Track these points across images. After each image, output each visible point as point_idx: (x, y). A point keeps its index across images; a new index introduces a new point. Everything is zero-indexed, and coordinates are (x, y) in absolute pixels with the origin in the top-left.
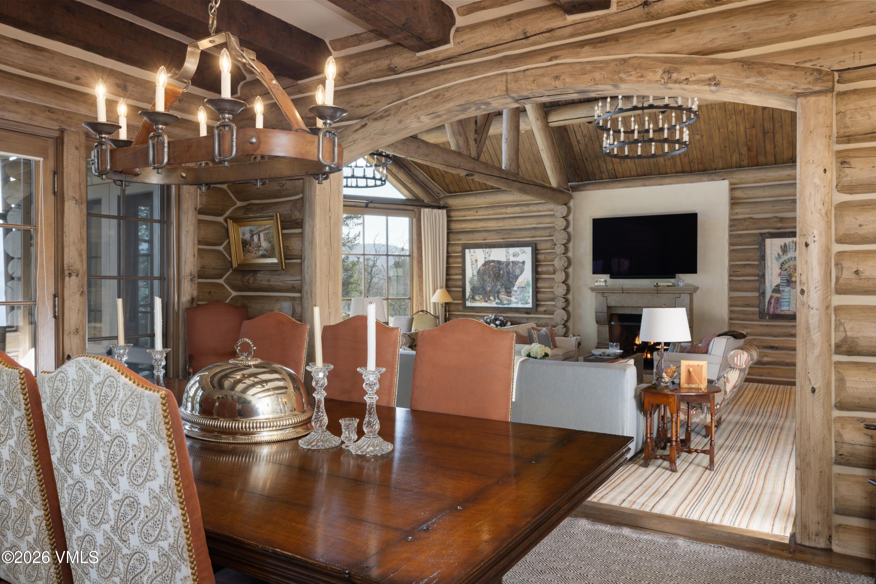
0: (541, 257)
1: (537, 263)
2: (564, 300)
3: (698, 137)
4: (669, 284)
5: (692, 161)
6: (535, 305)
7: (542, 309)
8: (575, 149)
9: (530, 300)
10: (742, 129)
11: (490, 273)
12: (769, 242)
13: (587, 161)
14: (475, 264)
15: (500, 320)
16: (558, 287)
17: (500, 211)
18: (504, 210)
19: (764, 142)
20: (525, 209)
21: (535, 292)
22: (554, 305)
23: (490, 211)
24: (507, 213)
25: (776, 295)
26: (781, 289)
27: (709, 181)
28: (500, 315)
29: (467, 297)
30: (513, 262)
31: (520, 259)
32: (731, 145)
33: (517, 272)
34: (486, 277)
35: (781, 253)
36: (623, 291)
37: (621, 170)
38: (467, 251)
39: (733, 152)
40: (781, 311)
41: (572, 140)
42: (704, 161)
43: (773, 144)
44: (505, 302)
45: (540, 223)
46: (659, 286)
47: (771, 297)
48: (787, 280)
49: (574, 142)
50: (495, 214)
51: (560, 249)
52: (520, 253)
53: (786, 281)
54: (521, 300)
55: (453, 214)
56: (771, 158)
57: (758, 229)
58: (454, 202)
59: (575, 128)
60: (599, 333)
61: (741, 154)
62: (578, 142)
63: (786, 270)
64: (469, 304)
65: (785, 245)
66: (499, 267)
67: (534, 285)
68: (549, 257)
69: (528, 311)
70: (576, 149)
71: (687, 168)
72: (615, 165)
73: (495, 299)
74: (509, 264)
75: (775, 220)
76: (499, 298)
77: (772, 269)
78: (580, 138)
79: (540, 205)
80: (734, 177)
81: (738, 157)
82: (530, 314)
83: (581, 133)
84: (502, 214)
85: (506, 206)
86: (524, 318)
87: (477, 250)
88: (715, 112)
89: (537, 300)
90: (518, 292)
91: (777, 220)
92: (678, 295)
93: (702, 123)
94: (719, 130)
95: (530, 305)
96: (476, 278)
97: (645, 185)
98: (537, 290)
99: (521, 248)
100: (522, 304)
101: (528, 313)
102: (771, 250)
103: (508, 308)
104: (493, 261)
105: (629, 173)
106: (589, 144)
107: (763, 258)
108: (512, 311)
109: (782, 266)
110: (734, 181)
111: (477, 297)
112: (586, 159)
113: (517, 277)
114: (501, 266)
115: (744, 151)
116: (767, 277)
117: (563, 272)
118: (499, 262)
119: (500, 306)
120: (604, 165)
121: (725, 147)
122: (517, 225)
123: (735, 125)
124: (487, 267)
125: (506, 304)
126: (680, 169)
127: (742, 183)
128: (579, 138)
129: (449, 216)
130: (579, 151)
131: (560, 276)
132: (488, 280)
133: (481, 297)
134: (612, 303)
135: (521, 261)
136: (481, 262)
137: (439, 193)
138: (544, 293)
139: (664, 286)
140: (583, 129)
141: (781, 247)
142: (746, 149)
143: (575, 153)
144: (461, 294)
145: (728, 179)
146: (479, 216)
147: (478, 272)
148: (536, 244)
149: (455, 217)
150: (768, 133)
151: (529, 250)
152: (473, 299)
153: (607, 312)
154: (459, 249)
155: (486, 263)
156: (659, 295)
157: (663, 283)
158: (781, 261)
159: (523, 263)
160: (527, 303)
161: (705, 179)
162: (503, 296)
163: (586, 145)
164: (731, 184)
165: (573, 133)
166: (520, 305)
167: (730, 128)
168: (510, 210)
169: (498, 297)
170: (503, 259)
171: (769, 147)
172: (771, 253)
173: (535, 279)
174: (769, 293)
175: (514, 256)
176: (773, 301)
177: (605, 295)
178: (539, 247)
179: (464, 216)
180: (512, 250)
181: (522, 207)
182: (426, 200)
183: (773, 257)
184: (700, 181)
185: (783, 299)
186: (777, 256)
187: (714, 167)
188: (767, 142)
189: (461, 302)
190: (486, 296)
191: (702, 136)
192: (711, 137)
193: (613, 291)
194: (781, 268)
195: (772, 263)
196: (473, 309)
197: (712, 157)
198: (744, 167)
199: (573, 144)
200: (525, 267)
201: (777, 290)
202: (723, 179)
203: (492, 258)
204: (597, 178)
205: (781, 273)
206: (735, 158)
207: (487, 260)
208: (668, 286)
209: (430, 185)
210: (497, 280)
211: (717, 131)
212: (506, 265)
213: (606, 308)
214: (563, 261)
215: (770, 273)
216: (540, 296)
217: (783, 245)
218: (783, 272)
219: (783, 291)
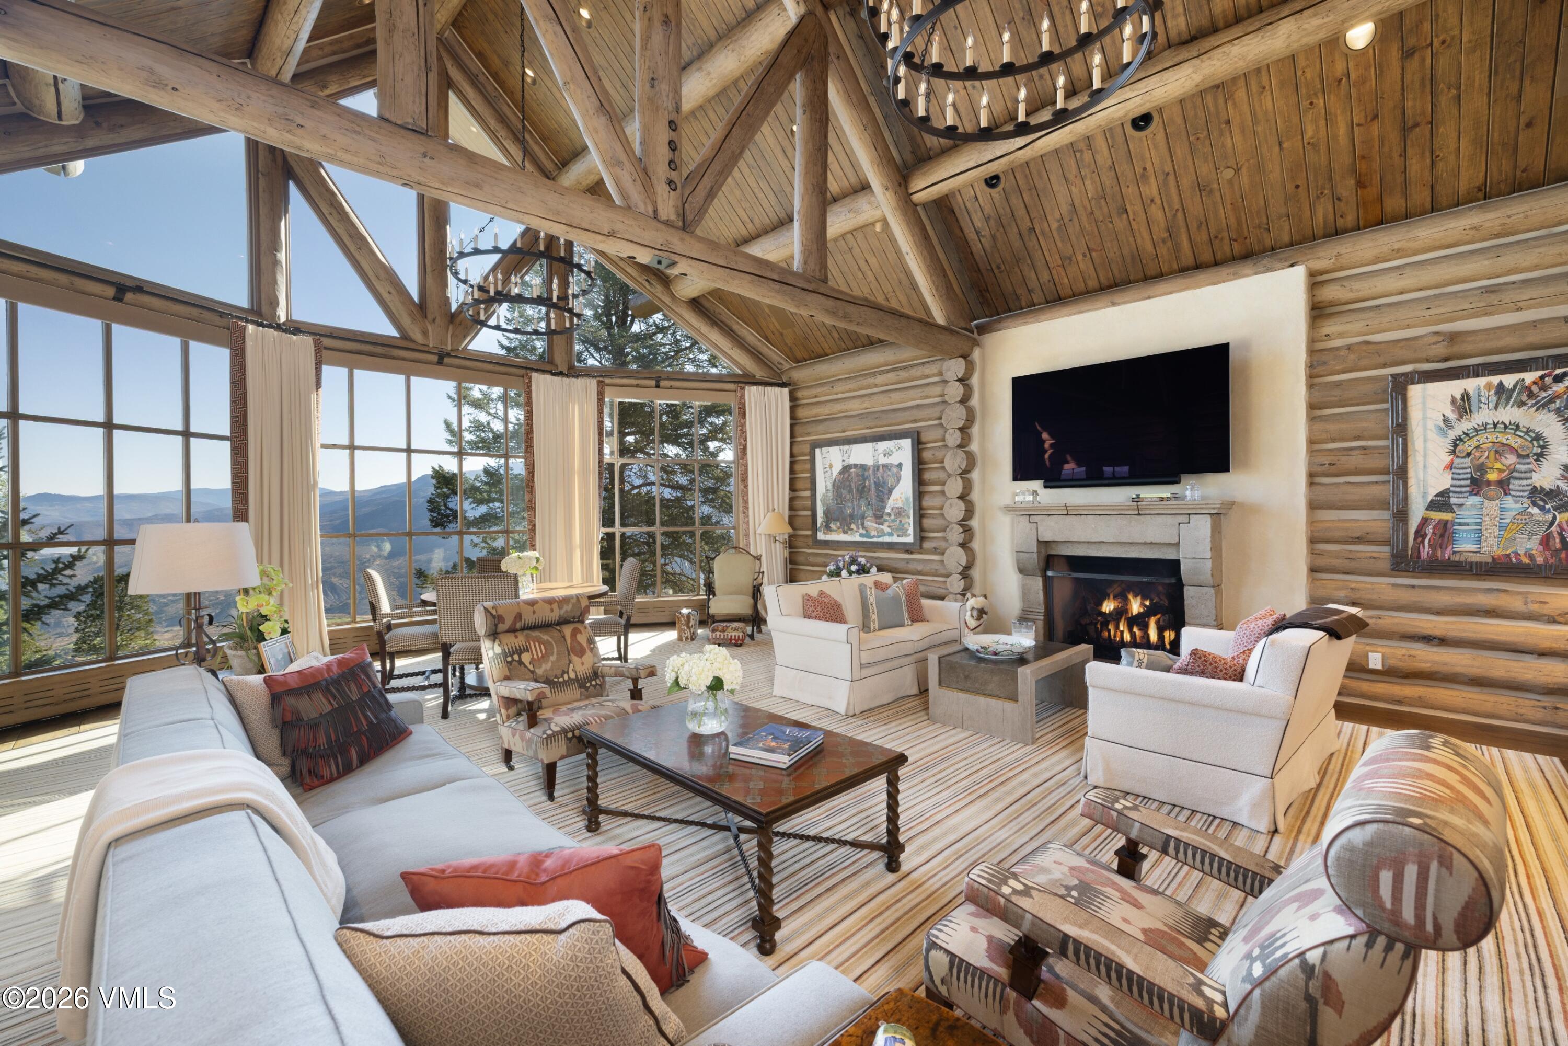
0: (927, 455)
1: (921, 467)
2: (961, 530)
3: (1229, 173)
4: (1164, 495)
5: (1216, 237)
6: (918, 537)
7: (927, 545)
8: (974, 250)
9: (911, 531)
10: (1342, 130)
11: (850, 486)
12: (1415, 392)
13: (1001, 272)
14: (829, 472)
15: (859, 564)
16: (951, 505)
17: (865, 382)
18: (871, 380)
19: (1404, 154)
20: (903, 374)
21: (918, 515)
22: (944, 539)
23: (852, 385)
24: (876, 386)
25: (1437, 516)
26: (1453, 500)
27: (1256, 274)
28: (861, 554)
29: (819, 525)
30: (884, 466)
31: (894, 460)
32: (1311, 178)
33: (891, 481)
34: (844, 492)
35: (1452, 416)
36: (1068, 511)
37: (1066, 281)
38: (817, 450)
39: (1318, 197)
40: (1455, 552)
41: (966, 231)
42: (1246, 234)
43: (1428, 154)
44: (874, 533)
45: (927, 397)
46: (1142, 500)
47: (1425, 521)
48: (1472, 478)
49: (971, 236)
50: (860, 389)
51: (954, 438)
52: (894, 450)
53: (1468, 482)
54: (897, 529)
55: (799, 394)
56: (1421, 196)
57: (1385, 366)
58: (800, 375)
59: (968, 205)
60: (1025, 593)
61: (1339, 199)
62: (977, 233)
63: (1469, 455)
64: (821, 536)
65: (1466, 396)
66: (863, 475)
67: (917, 503)
68: (939, 455)
69: (908, 548)
70: (977, 248)
71: (1207, 256)
72: (1054, 272)
73: (858, 528)
74: (878, 469)
75: (1435, 339)
76: (863, 527)
77: (1425, 456)
78: (980, 225)
79: (927, 365)
80: (1321, 254)
81: (1331, 209)
82: (912, 553)
83: (980, 214)
84: (868, 387)
85: (875, 374)
86: (903, 560)
87: (831, 449)
88: (1269, 98)
89: (922, 530)
90: (893, 517)
91: (1441, 338)
92: (1184, 519)
93: (1238, 138)
94: (1280, 144)
95: (910, 539)
96: (830, 494)
97: (1114, 304)
98: (922, 512)
99: (896, 441)
100: (898, 536)
101: (908, 552)
102: (1424, 410)
103: (877, 543)
104: (856, 466)
105: (1083, 285)
106: (998, 235)
107: (1401, 429)
108: (883, 548)
109: (1455, 446)
110: (1318, 265)
111: (832, 526)
112: (999, 268)
113: (890, 492)
114: (866, 474)
115: (1346, 188)
116: (1411, 473)
117: (959, 479)
118: (863, 467)
119: (865, 539)
120: (1033, 276)
121: (1297, 187)
122: (891, 403)
123: (1323, 122)
124: (846, 475)
125: (873, 537)
126: (1190, 261)
127: (1342, 269)
128: (978, 224)
129: (793, 398)
130: (983, 253)
131: (955, 487)
132: (848, 497)
133: (838, 524)
134: (1047, 536)
135: (896, 463)
136: (837, 468)
137: (781, 364)
138: (932, 516)
139: (1153, 500)
140: (982, 205)
141: (1453, 401)
142: (1352, 182)
143: (977, 258)
144: (810, 520)
145: (1303, 262)
146: (837, 393)
147: (834, 485)
148: (918, 433)
149: (804, 399)
150: (1417, 125)
151: (907, 443)
152: (828, 528)
153: (1039, 552)
154: (807, 448)
155: (846, 469)
156: (1142, 518)
157: (1150, 493)
158: (1452, 434)
159: (900, 466)
160: (905, 534)
161: (1247, 271)
162: (870, 523)
163: (994, 238)
164: (1312, 274)
165: (966, 214)
166: (895, 539)
167: (1309, 132)
168: (880, 379)
169: (863, 524)
170: (870, 462)
171: (1417, 167)
172: (1425, 418)
173: (917, 493)
174: (1417, 511)
175: (885, 455)
176: (1429, 530)
177: (1033, 519)
178: (924, 438)
179: (816, 397)
180: (883, 446)
181: (898, 373)
182: (759, 374)
183: (1430, 425)
184: (1237, 276)
185: (1460, 524)
186: (1441, 424)
187: (1268, 243)
188: (1410, 152)
189: (809, 533)
190: (846, 523)
191: (1237, 171)
192: (1259, 168)
193: (1048, 512)
194: (1453, 452)
195: (1425, 441)
196: (826, 544)
197: (1265, 221)
198: (1345, 231)
199: (969, 239)
200: (902, 473)
201: (1441, 502)
202: (1292, 265)
203: (852, 461)
204: (1024, 304)
205: (1452, 462)
206: (1323, 212)
207: (846, 464)
208: (1162, 499)
209: (765, 350)
210: (861, 497)
211: (1276, 149)
212: (874, 470)
213: (1035, 544)
214: (958, 460)
215: (1421, 465)
216: (927, 522)
217: (1458, 397)
218: (1457, 461)
219: (1461, 505)
